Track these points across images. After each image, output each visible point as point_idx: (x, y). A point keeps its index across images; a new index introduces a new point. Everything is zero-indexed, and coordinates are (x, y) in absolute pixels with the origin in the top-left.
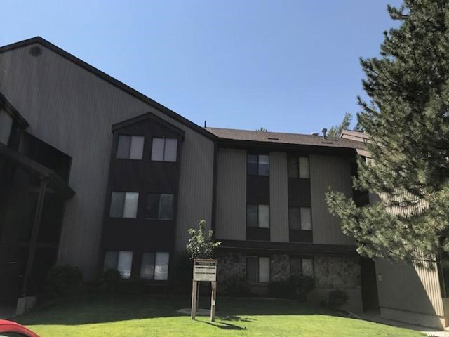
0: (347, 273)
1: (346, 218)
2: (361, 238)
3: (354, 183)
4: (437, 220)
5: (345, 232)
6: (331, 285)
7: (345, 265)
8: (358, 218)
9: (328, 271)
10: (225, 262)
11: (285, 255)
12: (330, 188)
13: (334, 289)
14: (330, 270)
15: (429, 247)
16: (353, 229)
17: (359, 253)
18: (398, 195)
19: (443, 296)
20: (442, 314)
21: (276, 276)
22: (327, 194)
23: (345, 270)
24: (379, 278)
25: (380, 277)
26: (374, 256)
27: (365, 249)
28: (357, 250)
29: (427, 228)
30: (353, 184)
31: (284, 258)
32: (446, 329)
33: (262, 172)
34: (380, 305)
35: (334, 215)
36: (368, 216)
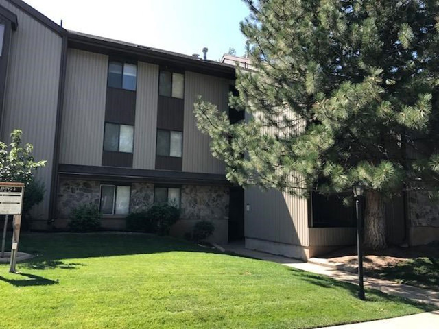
0: (215, 203)
1: (217, 137)
2: (232, 163)
3: (230, 100)
4: (323, 136)
5: (214, 154)
6: (197, 216)
7: (214, 195)
8: (231, 137)
9: (196, 201)
10: (73, 192)
11: (148, 184)
12: (200, 97)
13: (200, 221)
14: (198, 200)
15: (309, 170)
16: (224, 151)
17: (229, 179)
18: (277, 114)
19: (309, 226)
20: (307, 245)
21: (137, 207)
22: (196, 105)
23: (214, 201)
24: (248, 208)
25: (248, 206)
26: (245, 184)
27: (236, 175)
28: (227, 176)
29: (309, 147)
30: (229, 102)
31: (148, 187)
32: (309, 260)
33: (126, 86)
34: (245, 235)
35: (203, 132)
36: (243, 134)
